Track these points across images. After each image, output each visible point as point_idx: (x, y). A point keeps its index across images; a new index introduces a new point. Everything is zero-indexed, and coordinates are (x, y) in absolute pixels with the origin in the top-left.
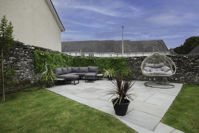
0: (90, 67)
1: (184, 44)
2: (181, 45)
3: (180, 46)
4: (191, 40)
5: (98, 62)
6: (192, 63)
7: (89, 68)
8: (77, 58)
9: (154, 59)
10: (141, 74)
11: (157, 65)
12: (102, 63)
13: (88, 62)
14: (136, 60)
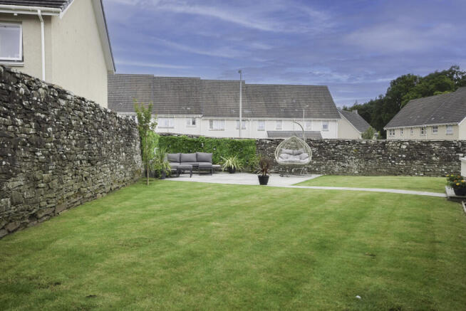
0: (199, 153)
1: (387, 95)
2: (380, 96)
3: (378, 98)
4: (403, 85)
5: (209, 145)
6: (333, 150)
7: (197, 155)
8: (166, 137)
9: (293, 143)
10: (276, 164)
11: (296, 151)
12: (215, 147)
13: (189, 144)
14: (270, 145)
